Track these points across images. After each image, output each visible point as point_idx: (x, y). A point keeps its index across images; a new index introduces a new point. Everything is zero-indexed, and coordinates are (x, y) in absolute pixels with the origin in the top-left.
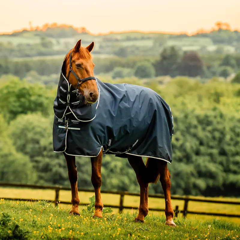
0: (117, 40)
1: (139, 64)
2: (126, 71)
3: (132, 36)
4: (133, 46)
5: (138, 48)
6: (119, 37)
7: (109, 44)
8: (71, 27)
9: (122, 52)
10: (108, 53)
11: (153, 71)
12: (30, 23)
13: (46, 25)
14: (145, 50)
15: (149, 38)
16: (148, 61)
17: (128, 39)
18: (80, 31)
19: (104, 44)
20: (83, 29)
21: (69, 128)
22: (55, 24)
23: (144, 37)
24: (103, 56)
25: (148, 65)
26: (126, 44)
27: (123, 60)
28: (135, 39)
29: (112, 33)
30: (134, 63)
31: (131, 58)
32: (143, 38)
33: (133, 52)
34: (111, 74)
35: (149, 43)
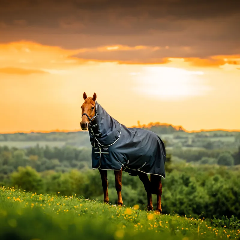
0: (206, 137)
1: (221, 155)
2: (211, 160)
3: (218, 133)
4: (219, 141)
5: (223, 143)
6: (208, 134)
7: (200, 139)
8: (170, 126)
9: (209, 146)
10: (198, 146)
11: (232, 160)
12: (139, 122)
13: (151, 124)
14: (228, 145)
15: (232, 136)
16: (229, 152)
17: (215, 136)
18: (178, 129)
19: (196, 140)
20: (180, 127)
21: (102, 153)
22: (158, 123)
23: (227, 134)
24: (194, 149)
25: (228, 155)
26: (213, 140)
27: (210, 152)
28: (221, 136)
29: (202, 131)
30: (218, 154)
31: (216, 150)
32: (227, 136)
33: (218, 146)
34: (199, 162)
35: (232, 140)
